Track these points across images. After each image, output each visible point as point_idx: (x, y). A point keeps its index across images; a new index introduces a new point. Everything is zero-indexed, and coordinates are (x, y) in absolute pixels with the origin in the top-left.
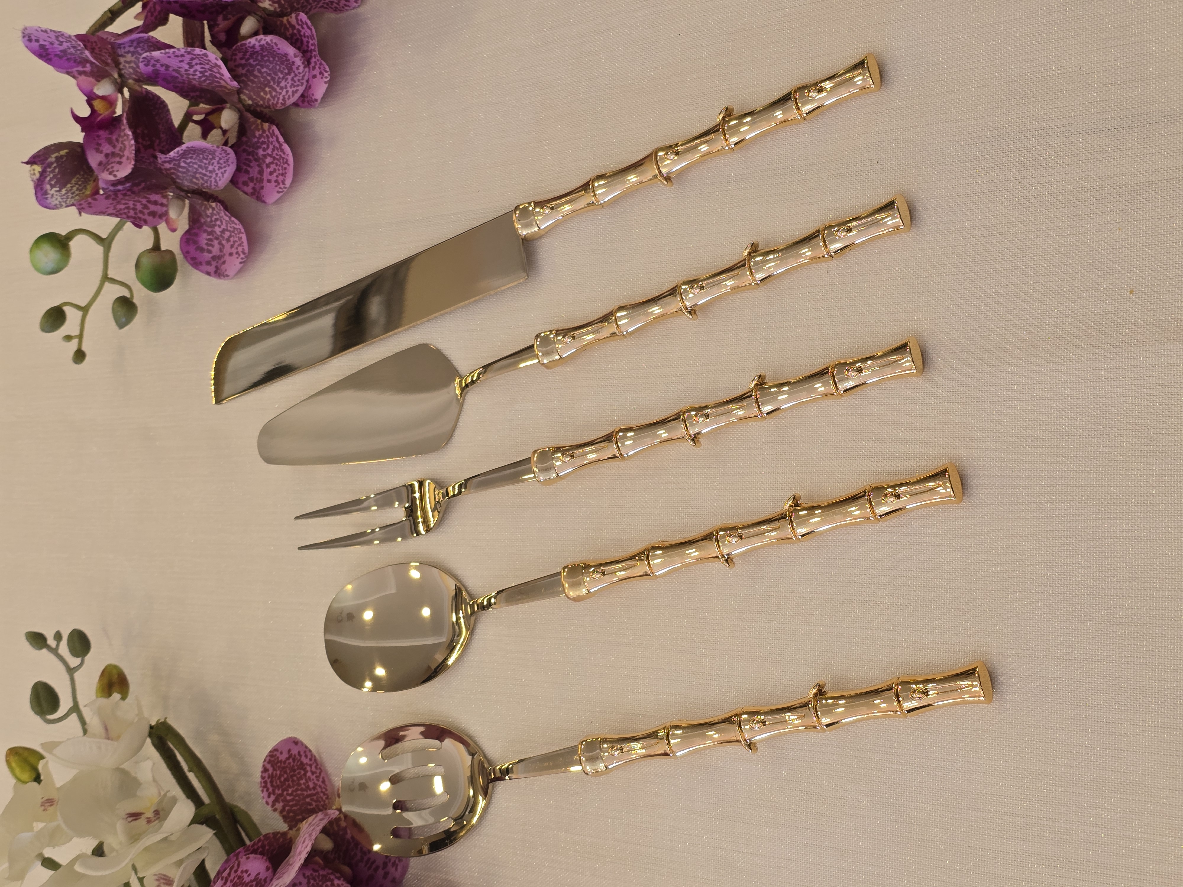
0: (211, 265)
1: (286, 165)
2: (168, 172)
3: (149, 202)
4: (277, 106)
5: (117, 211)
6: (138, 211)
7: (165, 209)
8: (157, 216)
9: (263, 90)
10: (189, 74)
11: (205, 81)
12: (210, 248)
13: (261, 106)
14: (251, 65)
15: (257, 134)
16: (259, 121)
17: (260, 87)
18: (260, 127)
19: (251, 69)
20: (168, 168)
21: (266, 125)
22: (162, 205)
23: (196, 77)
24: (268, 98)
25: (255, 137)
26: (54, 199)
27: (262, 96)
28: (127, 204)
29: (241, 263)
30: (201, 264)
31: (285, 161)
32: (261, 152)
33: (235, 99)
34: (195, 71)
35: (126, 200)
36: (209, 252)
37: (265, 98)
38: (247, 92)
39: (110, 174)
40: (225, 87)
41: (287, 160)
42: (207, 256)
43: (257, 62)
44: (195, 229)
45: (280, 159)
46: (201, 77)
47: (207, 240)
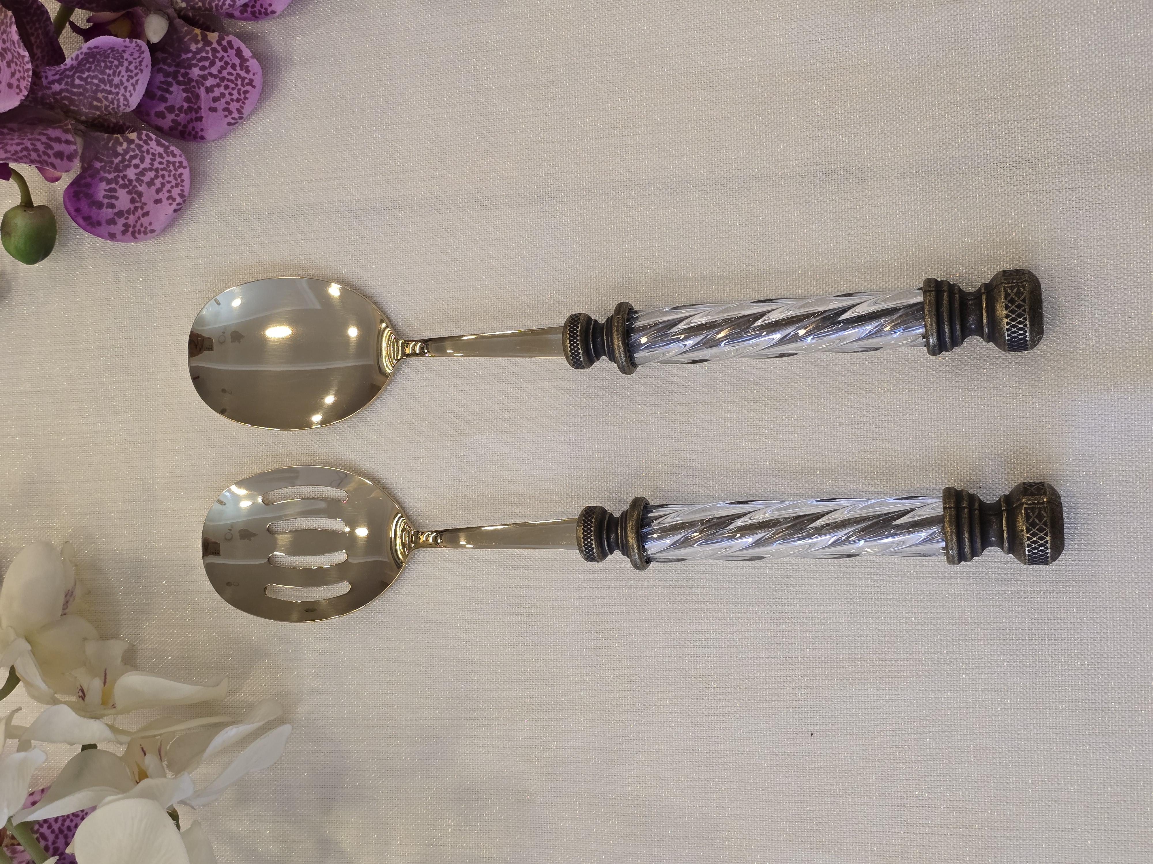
0: (115, 223)
3: (49, 138)
4: (220, 9)
6: (41, 153)
7: (73, 147)
12: (114, 202)
13: (199, 6)
15: (194, 47)
16: (198, 31)
18: (200, 38)
21: (212, 36)
22: (68, 142)
25: (191, 51)
28: (24, 143)
29: (174, 211)
30: (99, 224)
32: (196, 72)
36: (113, 206)
41: (250, 79)
44: (86, 178)
45: (237, 80)
47: (106, 190)
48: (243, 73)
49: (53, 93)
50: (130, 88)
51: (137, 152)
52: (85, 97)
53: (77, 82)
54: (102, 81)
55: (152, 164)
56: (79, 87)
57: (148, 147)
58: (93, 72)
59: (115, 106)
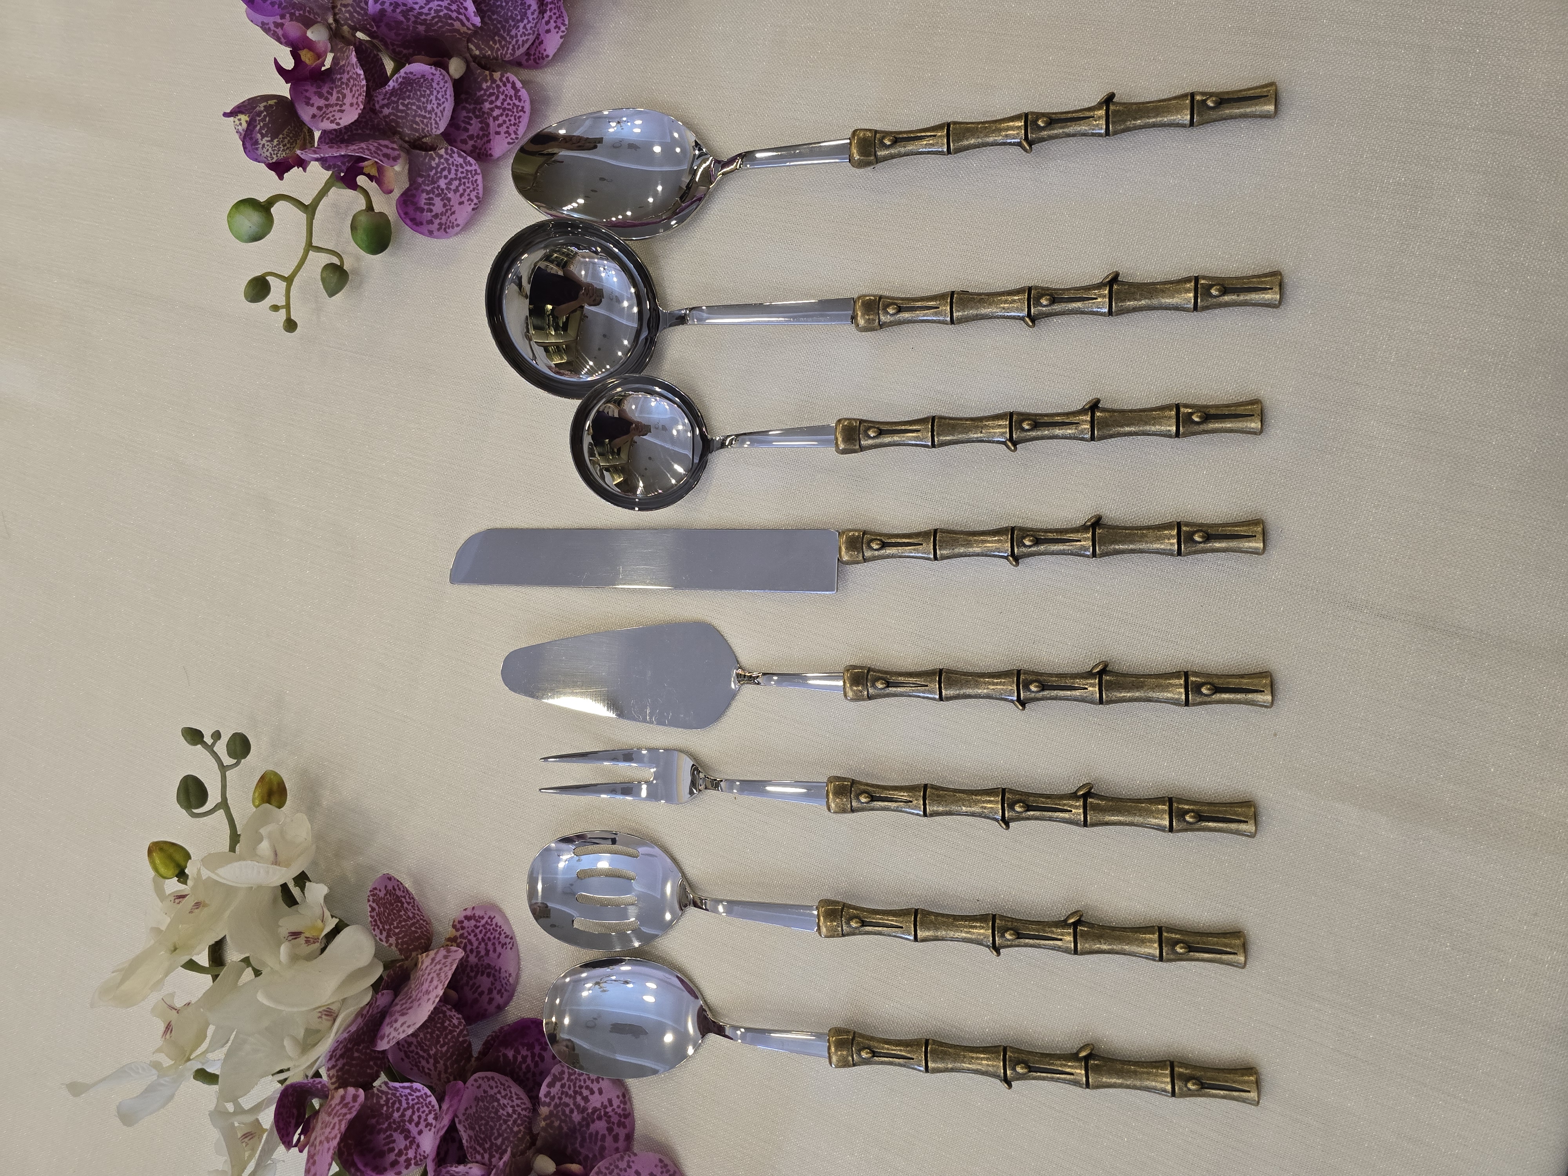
0: (432, 223)
1: (521, 113)
9: (493, 39)
10: (421, 14)
11: (437, 23)
12: (431, 207)
16: (486, 72)
17: (490, 36)
21: (497, 75)
22: (387, 156)
23: (429, 19)
24: (498, 47)
26: (265, 150)
27: (491, 46)
29: (473, 210)
30: (421, 224)
31: (520, 108)
32: (488, 105)
33: (463, 48)
36: (431, 211)
37: (494, 47)
38: (476, 41)
39: (332, 122)
40: (458, 31)
41: (523, 107)
42: (428, 216)
44: (413, 189)
45: (513, 108)
46: (433, 18)
47: (426, 199)
48: (517, 102)
49: (384, 117)
50: (439, 114)
51: (446, 165)
52: (407, 120)
53: (401, 107)
54: (419, 107)
55: (456, 175)
56: (402, 111)
57: (453, 159)
58: (412, 99)
59: (429, 129)
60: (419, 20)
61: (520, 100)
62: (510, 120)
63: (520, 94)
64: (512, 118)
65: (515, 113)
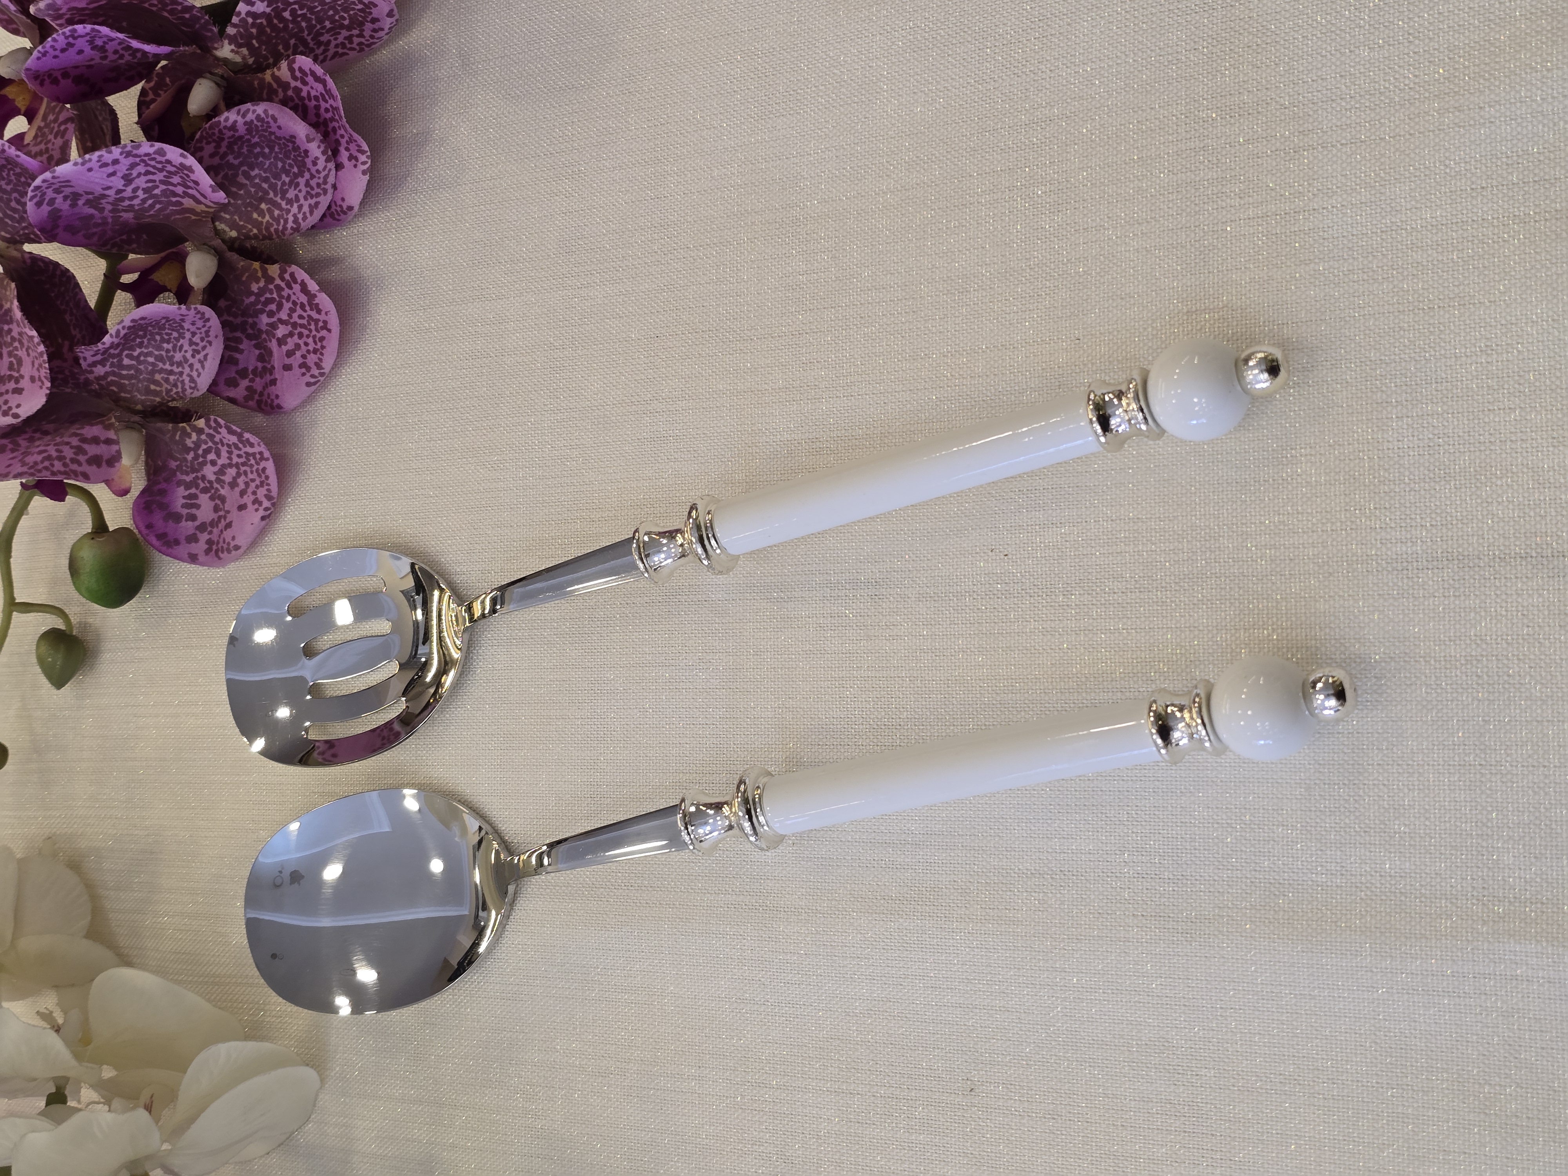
1: (322, 331)
2: (103, 383)
3: (84, 440)
4: (284, 234)
5: (31, 467)
6: (68, 461)
7: (115, 448)
8: (104, 464)
9: (257, 209)
10: (122, 199)
11: (152, 206)
12: (195, 511)
13: (255, 234)
14: (231, 166)
15: (255, 287)
16: (256, 265)
17: (250, 204)
18: (260, 274)
19: (230, 173)
20: (102, 374)
21: (274, 270)
22: (108, 442)
23: (136, 202)
24: (268, 221)
25: (252, 293)
27: (257, 220)
28: (45, 451)
29: (263, 518)
31: (320, 323)
32: (265, 319)
33: (207, 231)
34: (135, 190)
35: (38, 446)
36: (193, 518)
37: (262, 222)
38: (227, 216)
40: (192, 211)
41: (325, 321)
42: (189, 527)
43: (238, 161)
44: (160, 483)
45: (309, 324)
46: (144, 201)
47: (184, 497)
48: (314, 315)
50: (198, 366)
53: (126, 362)
54: (160, 358)
59: (181, 389)
60: (120, 207)
61: (319, 311)
62: (306, 344)
63: (317, 301)
64: (310, 340)
65: (314, 333)
